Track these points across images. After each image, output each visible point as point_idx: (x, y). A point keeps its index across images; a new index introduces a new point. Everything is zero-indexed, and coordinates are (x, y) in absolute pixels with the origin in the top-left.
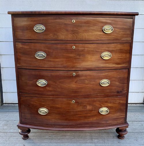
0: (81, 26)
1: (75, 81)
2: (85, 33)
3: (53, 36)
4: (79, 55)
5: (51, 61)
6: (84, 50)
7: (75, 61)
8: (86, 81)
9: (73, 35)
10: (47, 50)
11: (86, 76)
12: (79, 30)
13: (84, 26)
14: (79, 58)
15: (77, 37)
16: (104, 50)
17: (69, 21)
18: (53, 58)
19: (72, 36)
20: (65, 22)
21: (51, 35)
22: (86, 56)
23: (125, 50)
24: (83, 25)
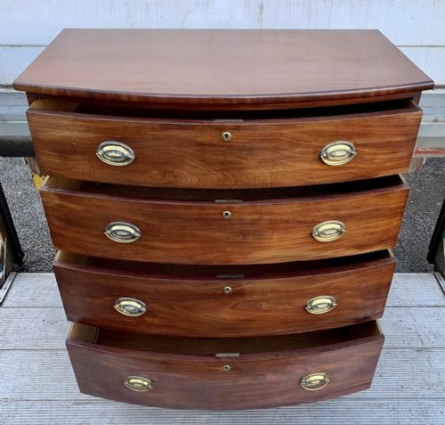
0: (251, 150)
1: (231, 305)
2: (264, 167)
3: (160, 177)
4: (245, 233)
5: (154, 248)
6: (260, 219)
7: (229, 250)
8: (264, 304)
9: (225, 175)
10: (142, 219)
11: (264, 292)
12: (244, 161)
13: (260, 149)
14: (243, 242)
15: (236, 180)
16: (322, 216)
17: (212, 136)
18: (164, 241)
19: (221, 176)
20: (199, 139)
21: (154, 172)
22: (264, 237)
23: (390, 209)
24: (258, 145)
